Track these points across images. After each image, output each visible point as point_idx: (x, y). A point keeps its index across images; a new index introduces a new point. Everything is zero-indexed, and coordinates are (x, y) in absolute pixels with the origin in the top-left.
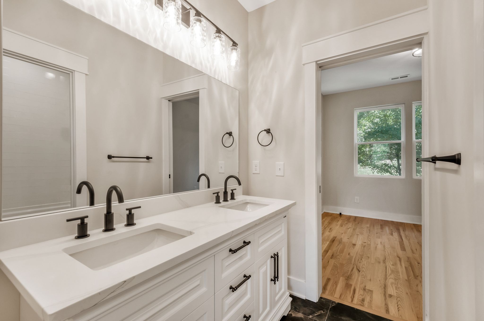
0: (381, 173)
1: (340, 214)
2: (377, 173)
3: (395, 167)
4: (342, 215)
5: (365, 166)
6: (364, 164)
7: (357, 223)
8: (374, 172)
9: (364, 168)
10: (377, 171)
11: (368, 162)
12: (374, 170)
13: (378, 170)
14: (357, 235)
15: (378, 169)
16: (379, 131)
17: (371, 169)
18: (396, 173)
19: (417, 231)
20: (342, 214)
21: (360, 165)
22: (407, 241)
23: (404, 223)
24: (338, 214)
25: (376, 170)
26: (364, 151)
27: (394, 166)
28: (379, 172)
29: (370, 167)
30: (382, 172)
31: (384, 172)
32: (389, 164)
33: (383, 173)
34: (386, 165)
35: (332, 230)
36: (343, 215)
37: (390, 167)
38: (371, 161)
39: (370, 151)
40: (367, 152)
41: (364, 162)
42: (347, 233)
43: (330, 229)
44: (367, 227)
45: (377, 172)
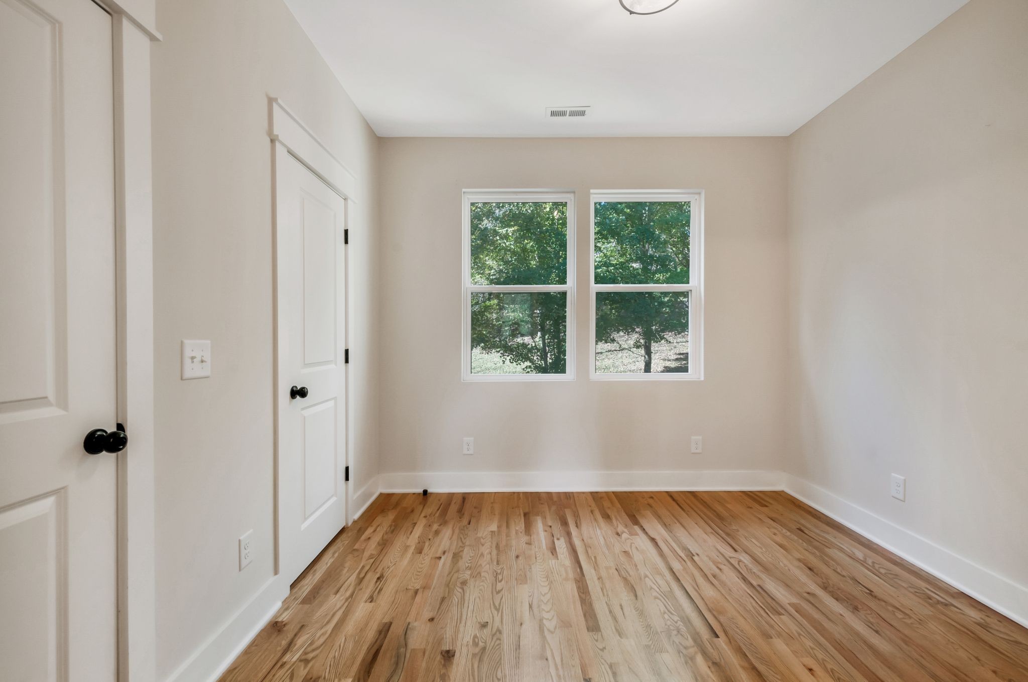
0: (516, 362)
1: (425, 492)
2: (510, 362)
3: (538, 350)
4: (428, 495)
5: (489, 348)
6: (488, 345)
7: (465, 521)
8: (504, 360)
9: (488, 353)
10: (509, 358)
11: (495, 341)
12: (505, 357)
13: (511, 357)
14: (464, 583)
15: (512, 354)
16: (514, 277)
17: (499, 354)
18: (541, 360)
19: (603, 517)
20: (430, 491)
21: (482, 347)
22: (593, 571)
23: (572, 493)
24: (419, 494)
25: (508, 356)
26: (488, 320)
27: (537, 348)
28: (513, 359)
29: (498, 350)
30: (518, 360)
31: (522, 360)
32: (529, 344)
33: (519, 362)
34: (524, 345)
35: (386, 580)
36: (431, 494)
37: (530, 350)
38: (500, 339)
39: (497, 320)
40: (493, 319)
41: (487, 341)
42: (432, 587)
43: (378, 578)
44: (492, 532)
45: (510, 360)
